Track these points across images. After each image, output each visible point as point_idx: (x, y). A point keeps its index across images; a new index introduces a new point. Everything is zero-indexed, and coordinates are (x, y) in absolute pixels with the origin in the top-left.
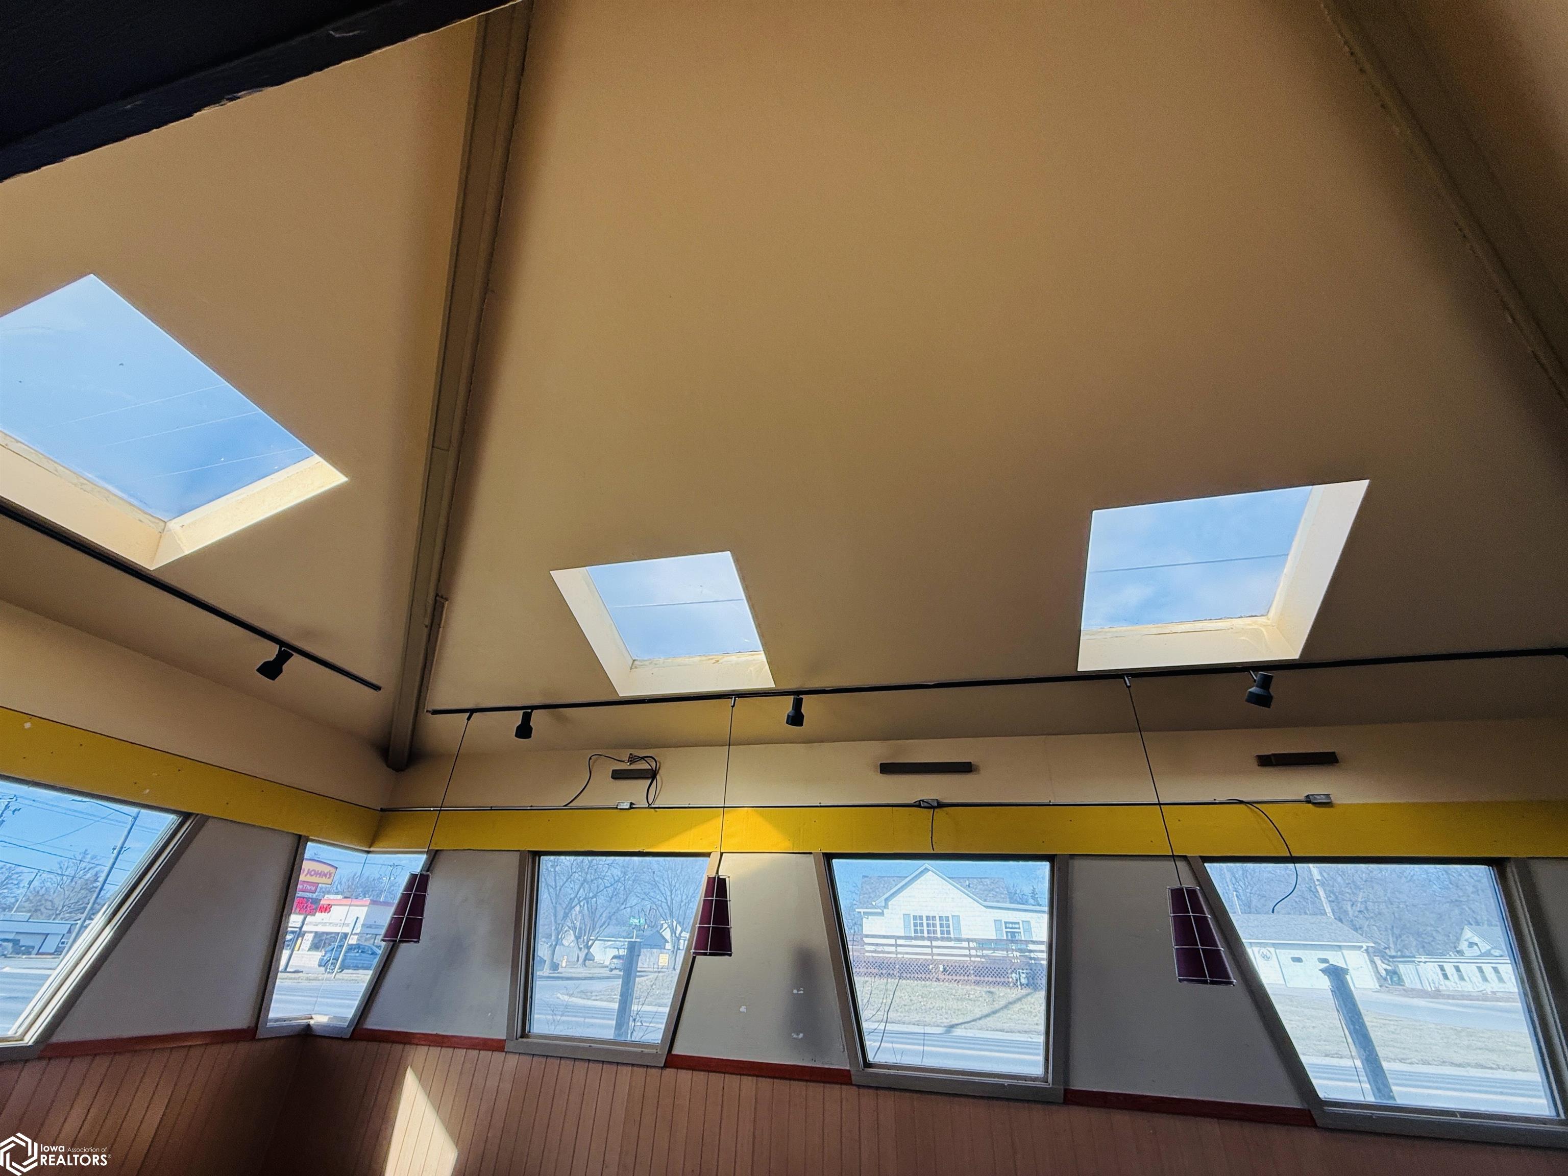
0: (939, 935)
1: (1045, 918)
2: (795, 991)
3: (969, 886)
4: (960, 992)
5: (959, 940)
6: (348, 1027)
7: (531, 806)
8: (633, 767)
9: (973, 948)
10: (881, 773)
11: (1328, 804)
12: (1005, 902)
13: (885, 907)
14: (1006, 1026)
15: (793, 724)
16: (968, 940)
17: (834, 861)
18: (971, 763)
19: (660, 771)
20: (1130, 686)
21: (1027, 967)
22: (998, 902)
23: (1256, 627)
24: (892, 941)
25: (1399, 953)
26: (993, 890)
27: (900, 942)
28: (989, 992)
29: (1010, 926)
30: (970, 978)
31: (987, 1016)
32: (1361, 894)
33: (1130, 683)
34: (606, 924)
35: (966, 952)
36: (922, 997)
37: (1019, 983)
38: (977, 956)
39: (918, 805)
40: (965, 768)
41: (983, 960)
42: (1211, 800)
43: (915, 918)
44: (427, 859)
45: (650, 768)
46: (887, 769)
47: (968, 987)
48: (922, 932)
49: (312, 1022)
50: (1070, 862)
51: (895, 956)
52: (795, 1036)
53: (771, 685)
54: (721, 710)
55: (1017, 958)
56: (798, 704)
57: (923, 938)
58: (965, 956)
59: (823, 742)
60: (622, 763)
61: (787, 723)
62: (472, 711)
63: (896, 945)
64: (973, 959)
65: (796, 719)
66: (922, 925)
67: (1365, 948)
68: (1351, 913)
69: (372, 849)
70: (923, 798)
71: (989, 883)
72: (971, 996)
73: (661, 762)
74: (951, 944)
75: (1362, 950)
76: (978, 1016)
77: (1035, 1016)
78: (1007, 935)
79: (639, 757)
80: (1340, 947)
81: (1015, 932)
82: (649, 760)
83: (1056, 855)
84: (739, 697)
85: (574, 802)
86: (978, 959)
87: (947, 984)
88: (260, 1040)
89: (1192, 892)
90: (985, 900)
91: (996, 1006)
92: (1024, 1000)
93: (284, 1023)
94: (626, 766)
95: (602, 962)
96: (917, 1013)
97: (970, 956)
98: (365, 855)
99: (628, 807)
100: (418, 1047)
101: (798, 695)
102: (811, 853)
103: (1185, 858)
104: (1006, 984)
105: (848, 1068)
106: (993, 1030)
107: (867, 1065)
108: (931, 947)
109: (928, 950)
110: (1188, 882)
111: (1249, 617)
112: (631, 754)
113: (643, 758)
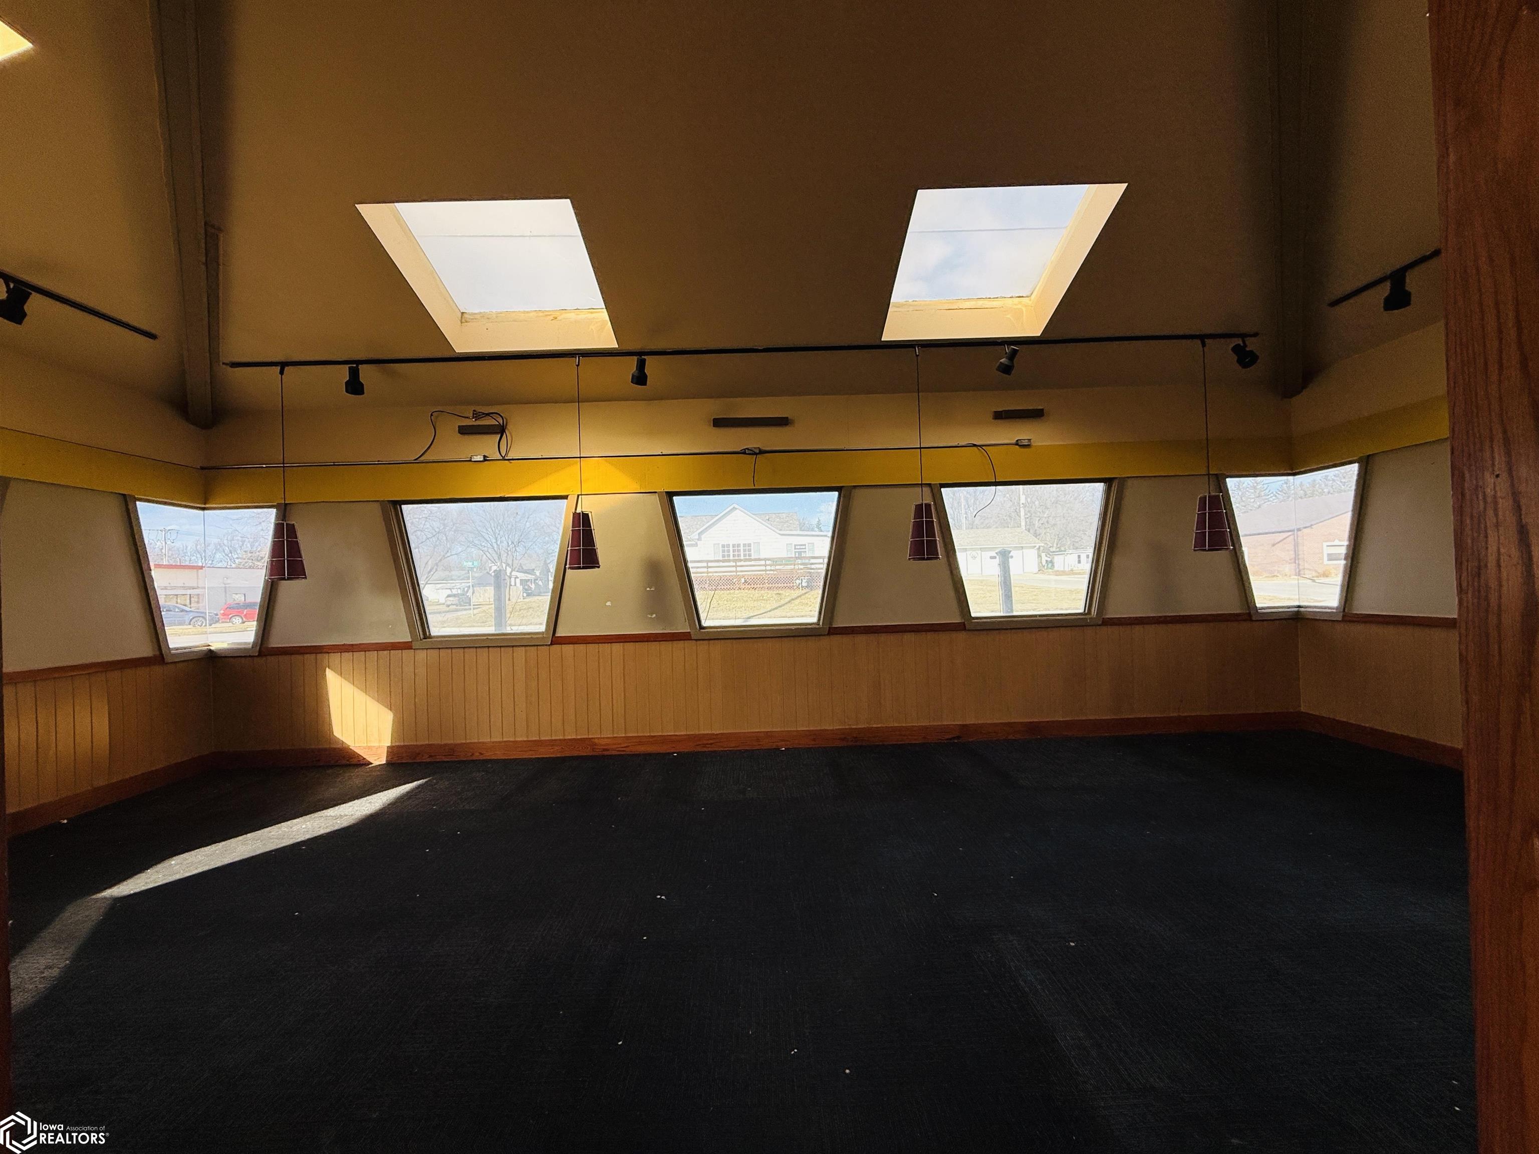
0: (742, 558)
1: (828, 541)
2: (648, 589)
3: (768, 520)
4: (757, 595)
5: (760, 560)
6: (252, 647)
7: (379, 461)
8: (479, 423)
9: (769, 565)
10: (714, 426)
11: (1028, 446)
12: (796, 530)
13: (698, 540)
14: (788, 615)
15: (637, 383)
16: (765, 560)
17: (674, 498)
18: (787, 418)
19: (508, 427)
20: (918, 355)
21: (808, 575)
22: (791, 530)
23: (1020, 306)
24: (705, 564)
25: (1058, 550)
26: (787, 521)
27: (710, 564)
28: (777, 594)
29: (799, 547)
30: (764, 586)
31: (776, 608)
32: (1047, 512)
33: (919, 352)
34: (434, 570)
35: (763, 568)
36: (727, 601)
37: (800, 586)
38: (771, 570)
39: (743, 452)
40: (783, 422)
41: (775, 572)
42: (956, 444)
43: (723, 546)
44: (277, 514)
45: (497, 423)
46: (718, 423)
47: (762, 592)
48: (729, 556)
49: (212, 648)
50: (853, 490)
51: (706, 575)
52: (650, 616)
53: (614, 345)
54: (566, 370)
55: (801, 569)
56: (641, 365)
57: (729, 561)
58: (762, 571)
59: (662, 399)
60: (467, 419)
61: (632, 382)
62: (283, 365)
63: (708, 567)
64: (768, 572)
65: (640, 378)
66: (729, 551)
67: (1037, 547)
68: (1036, 526)
69: (207, 506)
70: (748, 447)
71: (784, 517)
72: (765, 597)
73: (508, 419)
74: (753, 563)
75: (1036, 548)
76: (768, 610)
77: (810, 606)
78: (795, 555)
79: (484, 414)
80: (1022, 547)
81: (801, 552)
82: (494, 416)
83: (843, 487)
84: (582, 357)
85: (425, 455)
86: (772, 572)
87: (747, 591)
88: (168, 663)
89: (928, 506)
90: (781, 530)
91: (783, 602)
92: (803, 597)
93: (187, 650)
94: (472, 422)
95: (437, 601)
96: (723, 612)
97: (766, 570)
98: (201, 512)
99: (482, 459)
100: (330, 654)
101: (641, 355)
102: (656, 492)
103: (929, 485)
104: (791, 588)
105: (689, 631)
106: (780, 617)
107: (701, 627)
108: (736, 566)
109: (734, 569)
110: (928, 500)
111: (1018, 297)
112: (474, 411)
113: (488, 414)
